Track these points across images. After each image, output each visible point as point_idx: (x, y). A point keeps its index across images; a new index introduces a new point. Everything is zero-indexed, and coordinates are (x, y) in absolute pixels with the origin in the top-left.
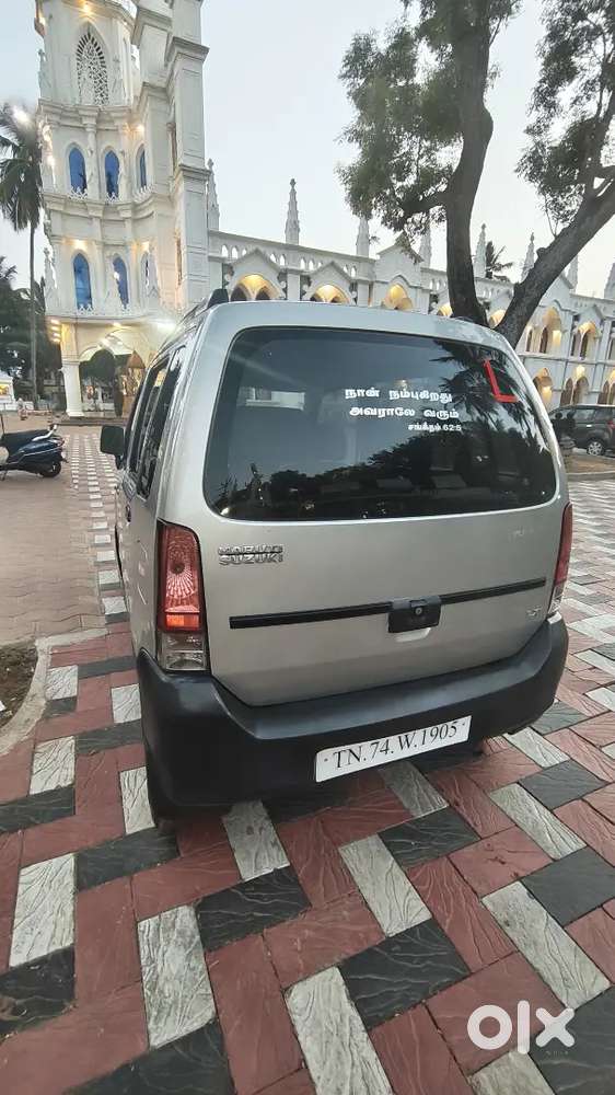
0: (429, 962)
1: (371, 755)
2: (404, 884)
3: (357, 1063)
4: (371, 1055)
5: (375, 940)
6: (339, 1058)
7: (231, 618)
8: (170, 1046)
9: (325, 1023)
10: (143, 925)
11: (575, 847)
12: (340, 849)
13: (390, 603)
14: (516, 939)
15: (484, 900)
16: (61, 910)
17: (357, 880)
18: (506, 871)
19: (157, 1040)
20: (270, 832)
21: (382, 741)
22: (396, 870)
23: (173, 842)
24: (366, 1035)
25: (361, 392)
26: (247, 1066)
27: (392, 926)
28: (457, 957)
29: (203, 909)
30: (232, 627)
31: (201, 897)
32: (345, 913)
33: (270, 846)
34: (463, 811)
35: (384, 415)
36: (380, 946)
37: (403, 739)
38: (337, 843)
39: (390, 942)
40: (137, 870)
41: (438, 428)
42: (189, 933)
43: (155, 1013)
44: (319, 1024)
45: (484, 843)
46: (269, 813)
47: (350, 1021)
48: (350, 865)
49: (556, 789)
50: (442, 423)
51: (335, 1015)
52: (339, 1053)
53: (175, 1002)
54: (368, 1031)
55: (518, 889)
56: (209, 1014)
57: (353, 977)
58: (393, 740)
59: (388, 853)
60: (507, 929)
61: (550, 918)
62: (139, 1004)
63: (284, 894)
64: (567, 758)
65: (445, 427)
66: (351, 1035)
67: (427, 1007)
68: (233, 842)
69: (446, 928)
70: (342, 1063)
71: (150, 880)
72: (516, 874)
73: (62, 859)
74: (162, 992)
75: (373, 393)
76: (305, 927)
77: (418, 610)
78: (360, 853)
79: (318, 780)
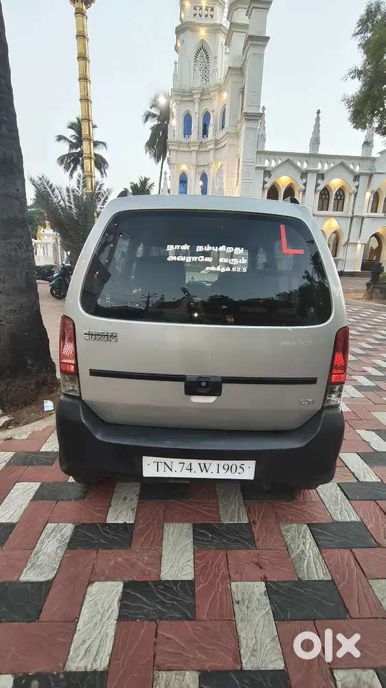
0: (175, 603)
2: (190, 555)
3: (102, 632)
4: (111, 633)
5: (154, 578)
6: (95, 626)
7: (90, 370)
8: (26, 583)
9: (100, 605)
10: (49, 525)
11: (322, 577)
12: (165, 524)
13: (185, 376)
14: (237, 614)
15: (232, 583)
16: (21, 506)
17: (164, 543)
18: (260, 573)
19: (23, 578)
20: (135, 504)
21: (187, 462)
22: (190, 547)
23: (86, 493)
24: (116, 622)
25: (178, 247)
26: (51, 609)
27: (167, 574)
28: (192, 608)
29: (78, 528)
30: (91, 375)
31: (81, 522)
32: (146, 558)
33: (130, 510)
34: (255, 530)
35: (190, 261)
36: (153, 582)
37: (203, 466)
38: (166, 520)
39: (160, 583)
40: (62, 500)
41: (228, 269)
42: (65, 537)
43: (30, 566)
44: (96, 605)
45: (257, 551)
46: (140, 493)
47: (112, 611)
48: (165, 535)
49: (327, 534)
50: (231, 266)
51: (106, 605)
52: (96, 624)
53: (41, 565)
54: (118, 620)
55: (260, 587)
56: (51, 577)
57: (128, 591)
58: (195, 463)
59: (192, 536)
60: (236, 606)
61: (271, 612)
62: (26, 560)
63: (123, 535)
64: (358, 520)
65: (234, 269)
66: (108, 619)
67: (157, 625)
68: (113, 503)
69: (196, 590)
70: (94, 630)
71: (67, 506)
72: (265, 578)
73: (32, 484)
74: (38, 558)
75: (186, 247)
76: (120, 556)
77: (204, 384)
78: (175, 532)
79: (144, 475)
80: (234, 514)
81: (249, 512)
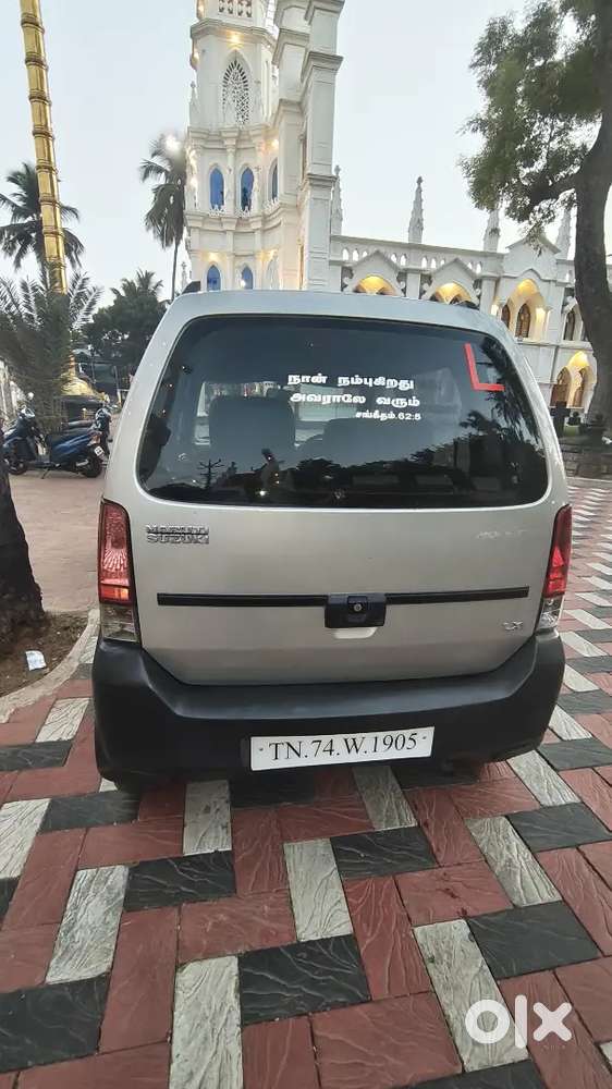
0: (331, 977)
1: (311, 752)
2: (337, 892)
3: (219, 1053)
4: (236, 1050)
5: (286, 940)
6: (203, 1043)
7: (158, 595)
8: (61, 985)
9: (204, 1005)
10: (80, 873)
11: (547, 898)
12: (285, 845)
13: (326, 596)
14: (435, 978)
15: (416, 929)
16: (21, 845)
17: (291, 878)
18: (455, 906)
19: (53, 978)
20: (225, 815)
21: (325, 739)
22: (335, 879)
23: (136, 806)
24: (239, 1029)
25: (306, 378)
26: (118, 1025)
27: (308, 930)
28: (362, 981)
29: (135, 872)
30: (160, 604)
31: (139, 861)
32: (266, 907)
33: (220, 828)
34: (430, 834)
35: (329, 402)
36: (288, 948)
37: (350, 743)
38: (284, 838)
39: (299, 947)
40: (97, 825)
41: (392, 416)
42: (116, 891)
43: (60, 954)
44: (199, 1005)
45: (441, 872)
46: (231, 797)
47: (229, 1011)
48: (290, 863)
49: (538, 827)
50: (397, 411)
51: (216, 1003)
52: (206, 1039)
53: (80, 949)
54: (243, 1025)
55: (460, 928)
56: (104, 968)
57: (248, 971)
58: (338, 739)
59: (333, 859)
60: (430, 966)
61: (486, 967)
62: (50, 944)
63: (216, 874)
64: (577, 800)
65: (401, 416)
66: (225, 1024)
67: (311, 1022)
68: (188, 818)
69: (362, 950)
70: (205, 1049)
71: (107, 835)
72: (464, 912)
73: (33, 803)
74: (73, 936)
75: (320, 379)
76: (222, 911)
77: (358, 608)
78: (304, 854)
79: (254, 769)
80: (392, 815)
81: (415, 808)
